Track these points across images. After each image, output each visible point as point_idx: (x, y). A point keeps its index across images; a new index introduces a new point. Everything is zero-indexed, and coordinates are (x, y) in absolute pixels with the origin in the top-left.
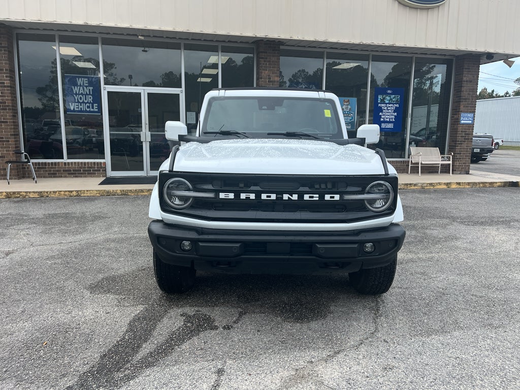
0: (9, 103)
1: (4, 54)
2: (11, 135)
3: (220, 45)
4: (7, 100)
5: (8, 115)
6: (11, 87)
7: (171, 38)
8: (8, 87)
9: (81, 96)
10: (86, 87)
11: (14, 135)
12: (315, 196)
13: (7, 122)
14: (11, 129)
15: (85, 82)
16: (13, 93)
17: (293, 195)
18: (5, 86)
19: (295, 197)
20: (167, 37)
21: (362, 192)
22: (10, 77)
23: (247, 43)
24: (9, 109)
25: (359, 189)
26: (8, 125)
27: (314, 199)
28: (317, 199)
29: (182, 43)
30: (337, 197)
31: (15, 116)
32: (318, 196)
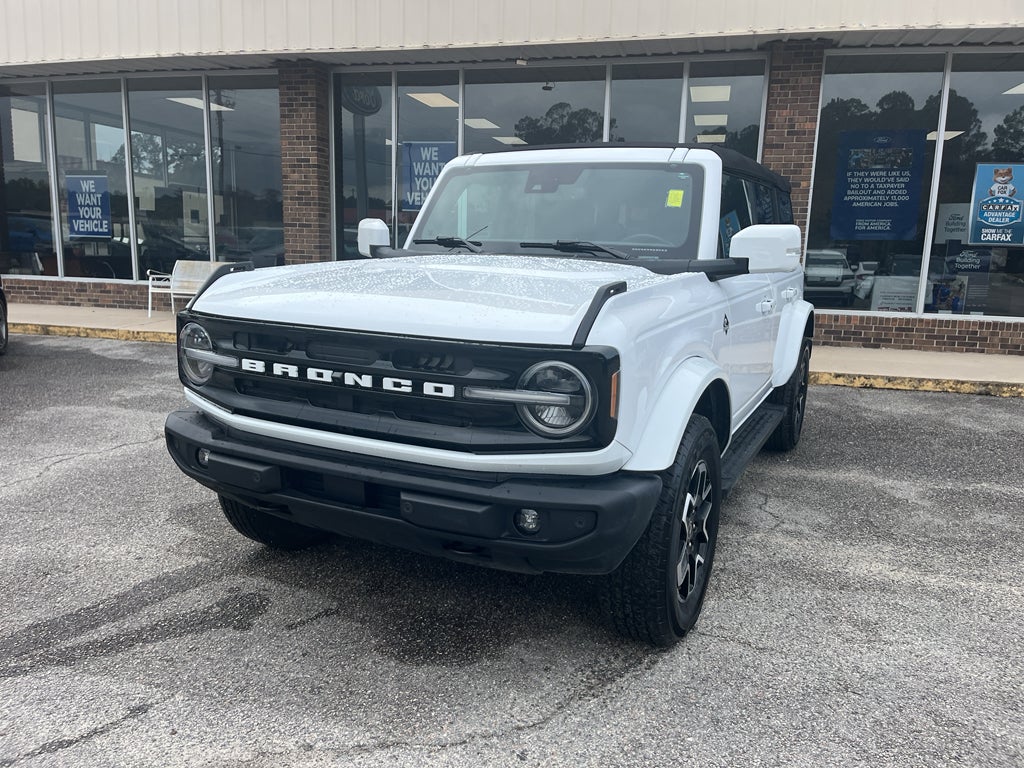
0: (314, 194)
1: (311, 110)
2: (316, 247)
3: (687, 62)
4: (313, 188)
5: (313, 214)
6: (318, 166)
7: (587, 58)
8: (314, 166)
9: (425, 179)
10: (435, 162)
11: (320, 247)
12: (403, 382)
13: (310, 226)
14: (315, 237)
15: (434, 154)
16: (323, 179)
17: (363, 376)
18: (309, 166)
19: (366, 381)
20: (579, 57)
21: (510, 384)
22: (319, 150)
23: (748, 50)
24: (315, 204)
25: (502, 376)
26: (312, 231)
27: (403, 389)
28: (409, 390)
29: (609, 64)
30: (448, 391)
31: (324, 214)
32: (409, 383)
